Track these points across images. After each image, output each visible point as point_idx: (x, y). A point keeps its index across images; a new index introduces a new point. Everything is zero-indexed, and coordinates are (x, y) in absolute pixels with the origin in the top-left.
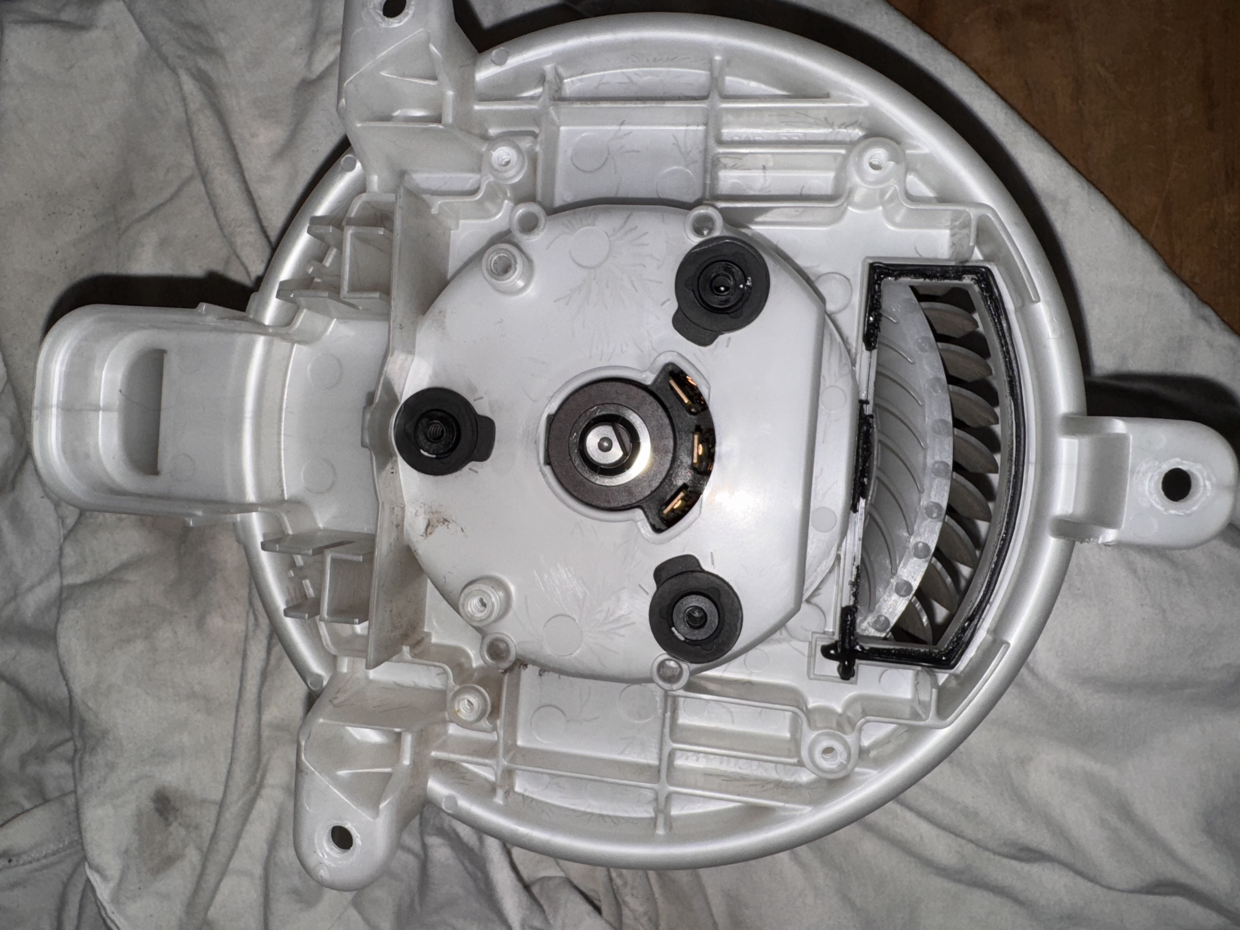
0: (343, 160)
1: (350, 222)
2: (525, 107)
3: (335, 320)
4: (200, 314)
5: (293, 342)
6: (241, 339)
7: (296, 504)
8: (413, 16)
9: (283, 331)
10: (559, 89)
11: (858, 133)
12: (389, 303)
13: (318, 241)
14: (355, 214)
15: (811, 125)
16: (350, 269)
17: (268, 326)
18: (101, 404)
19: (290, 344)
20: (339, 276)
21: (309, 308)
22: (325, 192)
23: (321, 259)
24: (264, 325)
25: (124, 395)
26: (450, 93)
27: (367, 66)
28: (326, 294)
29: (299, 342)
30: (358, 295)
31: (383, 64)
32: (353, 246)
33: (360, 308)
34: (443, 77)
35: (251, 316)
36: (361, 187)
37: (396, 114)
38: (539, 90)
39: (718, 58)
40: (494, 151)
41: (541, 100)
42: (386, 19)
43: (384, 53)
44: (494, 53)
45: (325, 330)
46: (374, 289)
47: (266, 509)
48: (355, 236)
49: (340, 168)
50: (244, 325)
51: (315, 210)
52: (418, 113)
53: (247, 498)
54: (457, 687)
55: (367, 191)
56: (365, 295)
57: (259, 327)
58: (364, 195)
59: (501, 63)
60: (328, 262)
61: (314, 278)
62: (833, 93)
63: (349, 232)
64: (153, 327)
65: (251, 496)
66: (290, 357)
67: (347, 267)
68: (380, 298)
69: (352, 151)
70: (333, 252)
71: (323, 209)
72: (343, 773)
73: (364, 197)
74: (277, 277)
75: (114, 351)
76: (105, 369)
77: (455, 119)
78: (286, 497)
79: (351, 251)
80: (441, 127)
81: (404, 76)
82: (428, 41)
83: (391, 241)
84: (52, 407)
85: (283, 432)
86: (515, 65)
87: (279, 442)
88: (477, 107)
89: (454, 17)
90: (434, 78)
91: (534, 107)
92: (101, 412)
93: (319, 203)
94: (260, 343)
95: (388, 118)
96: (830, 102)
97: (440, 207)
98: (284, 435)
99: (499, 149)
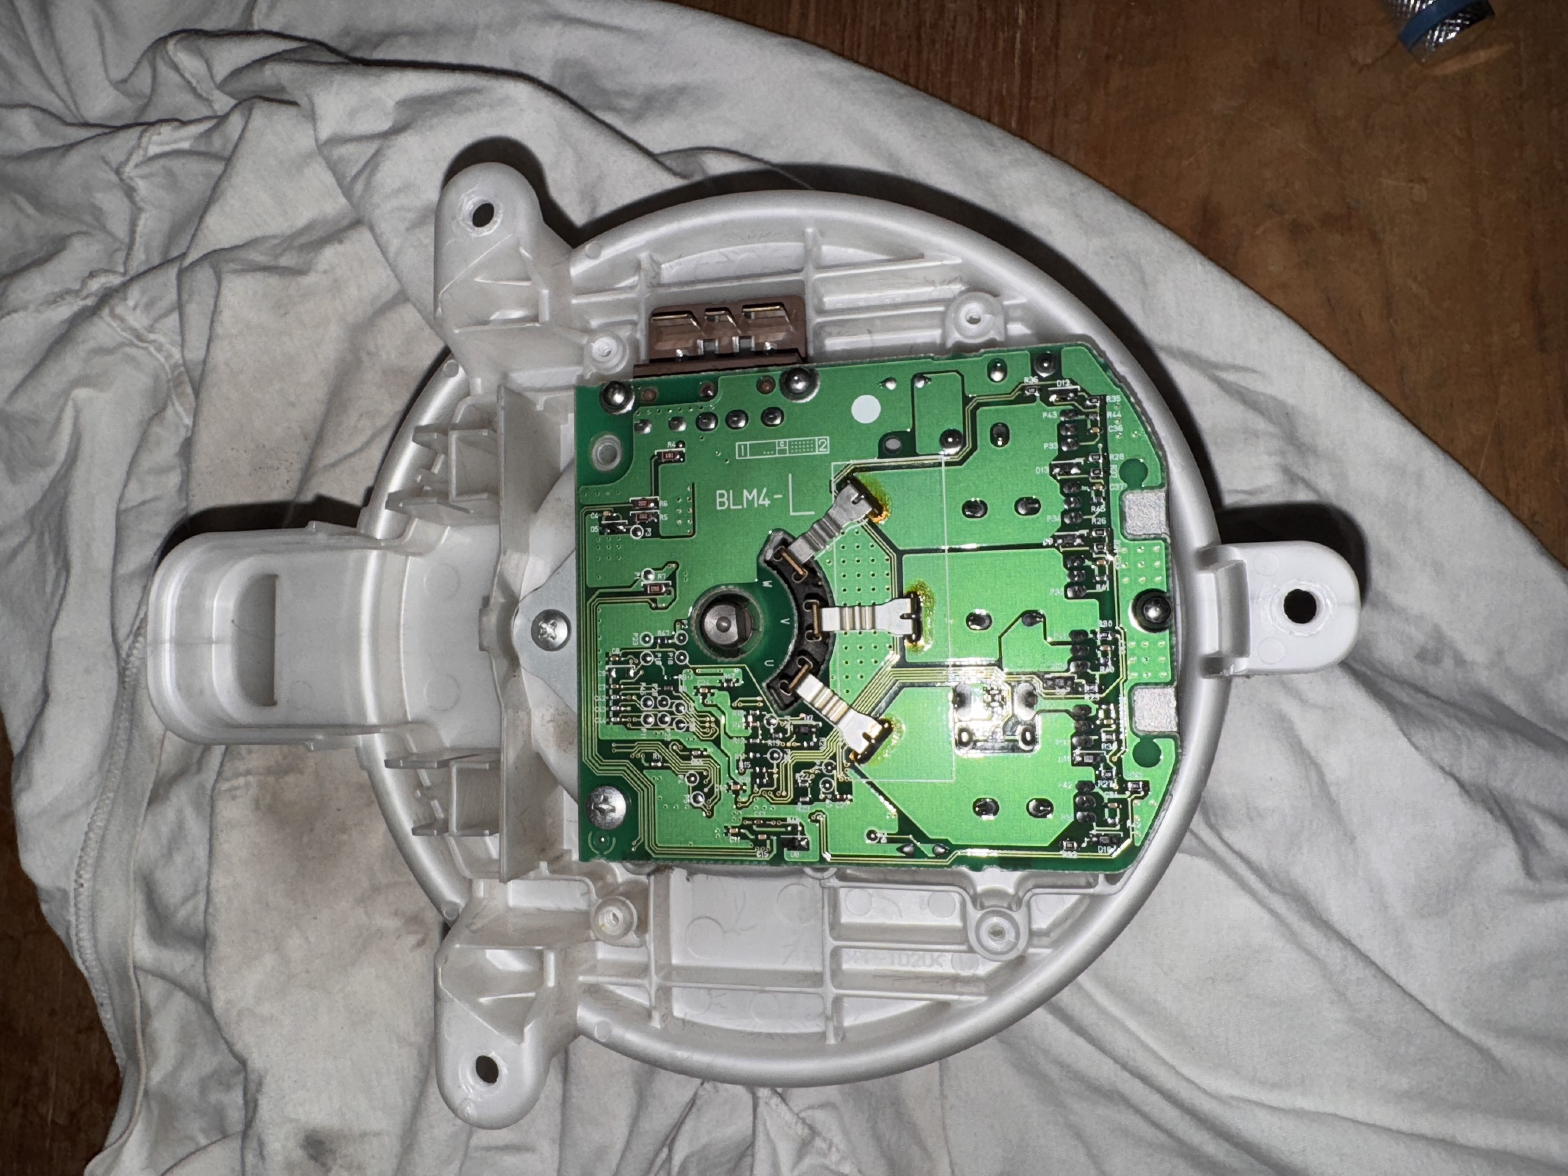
0: (445, 367)
1: (455, 427)
2: (623, 296)
3: (449, 528)
4: (311, 534)
5: (407, 555)
6: (353, 555)
7: (419, 723)
8: (502, 223)
9: (396, 543)
10: (658, 275)
11: (958, 287)
12: (498, 503)
13: (426, 449)
14: (461, 419)
15: (912, 286)
16: (457, 472)
17: (380, 540)
18: (214, 637)
19: (403, 557)
20: (447, 482)
21: (420, 517)
22: (429, 400)
23: (429, 467)
24: (376, 539)
25: (236, 625)
26: (545, 292)
27: (460, 274)
28: (435, 500)
29: (414, 554)
30: (466, 497)
31: (477, 271)
32: (459, 451)
33: (472, 511)
34: (536, 277)
35: (362, 532)
36: (465, 391)
37: (493, 317)
38: (636, 278)
39: (810, 230)
40: (594, 342)
41: (638, 288)
42: (476, 228)
43: (477, 260)
44: (588, 247)
45: (440, 538)
46: (483, 491)
47: (387, 730)
48: (460, 439)
49: (442, 375)
50: (355, 540)
51: (419, 419)
52: (517, 314)
53: (368, 720)
54: (600, 901)
55: (472, 394)
56: (474, 497)
57: (371, 542)
58: (469, 398)
59: (595, 256)
60: (436, 470)
61: (423, 487)
62: (927, 253)
63: (454, 436)
64: (264, 551)
65: (372, 718)
66: (404, 571)
67: (454, 471)
68: (489, 498)
69: (453, 357)
70: (441, 459)
71: (428, 416)
72: (483, 1000)
73: (469, 400)
74: (386, 489)
75: (224, 582)
76: (216, 599)
77: (552, 315)
78: (410, 718)
79: (457, 457)
80: (537, 325)
81: (497, 280)
82: (518, 245)
83: (496, 441)
84: (165, 642)
85: (402, 650)
86: (609, 256)
87: (399, 660)
88: (574, 301)
89: (541, 218)
90: (528, 279)
91: (631, 295)
92: (214, 646)
93: (424, 411)
94: (373, 557)
95: (486, 323)
96: (926, 261)
97: (546, 402)
98: (405, 653)
99: (601, 339)
